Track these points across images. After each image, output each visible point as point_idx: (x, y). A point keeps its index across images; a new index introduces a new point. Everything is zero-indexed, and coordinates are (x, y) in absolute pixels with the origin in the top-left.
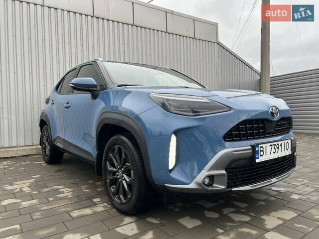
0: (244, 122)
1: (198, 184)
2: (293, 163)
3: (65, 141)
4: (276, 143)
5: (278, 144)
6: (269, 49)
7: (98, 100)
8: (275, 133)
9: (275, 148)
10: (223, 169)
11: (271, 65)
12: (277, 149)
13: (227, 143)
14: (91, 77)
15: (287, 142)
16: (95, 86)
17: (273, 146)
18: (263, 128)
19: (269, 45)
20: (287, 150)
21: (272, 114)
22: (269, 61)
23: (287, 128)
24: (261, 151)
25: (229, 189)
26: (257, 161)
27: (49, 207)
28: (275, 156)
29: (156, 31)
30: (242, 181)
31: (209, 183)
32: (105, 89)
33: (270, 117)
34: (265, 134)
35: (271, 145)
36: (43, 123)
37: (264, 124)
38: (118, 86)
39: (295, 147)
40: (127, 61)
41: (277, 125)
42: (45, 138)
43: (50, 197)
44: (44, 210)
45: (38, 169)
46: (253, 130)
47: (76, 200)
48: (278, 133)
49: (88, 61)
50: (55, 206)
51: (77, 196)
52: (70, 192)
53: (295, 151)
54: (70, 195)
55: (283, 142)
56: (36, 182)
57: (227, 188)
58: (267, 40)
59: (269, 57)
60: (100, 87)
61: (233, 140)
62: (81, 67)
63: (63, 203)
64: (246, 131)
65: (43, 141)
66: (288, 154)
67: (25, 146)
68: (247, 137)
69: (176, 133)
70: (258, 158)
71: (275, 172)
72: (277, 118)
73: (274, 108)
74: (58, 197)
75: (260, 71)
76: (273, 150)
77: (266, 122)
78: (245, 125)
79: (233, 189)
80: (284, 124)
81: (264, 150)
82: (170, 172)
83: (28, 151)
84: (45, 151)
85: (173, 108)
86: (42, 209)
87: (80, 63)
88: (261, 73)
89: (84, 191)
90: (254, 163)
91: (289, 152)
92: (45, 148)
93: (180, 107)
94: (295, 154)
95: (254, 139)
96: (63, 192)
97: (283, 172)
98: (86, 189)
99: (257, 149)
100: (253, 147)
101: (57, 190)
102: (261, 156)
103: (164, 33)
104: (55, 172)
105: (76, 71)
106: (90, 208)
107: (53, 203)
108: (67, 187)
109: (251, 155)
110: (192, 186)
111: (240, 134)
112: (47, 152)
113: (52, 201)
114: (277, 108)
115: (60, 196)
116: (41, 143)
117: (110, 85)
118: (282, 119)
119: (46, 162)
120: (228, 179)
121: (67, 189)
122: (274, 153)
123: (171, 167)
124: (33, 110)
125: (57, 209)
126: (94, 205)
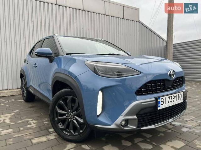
0: (150, 82)
1: (117, 125)
2: (185, 107)
3: (34, 89)
4: (173, 95)
5: (174, 96)
6: (173, 26)
7: (53, 63)
8: (172, 88)
9: (171, 99)
10: (134, 115)
11: (174, 36)
12: (173, 99)
13: (137, 96)
14: (49, 48)
15: (181, 94)
16: (51, 54)
17: (171, 98)
18: (164, 85)
19: (173, 23)
20: (180, 99)
21: (170, 75)
22: (172, 34)
23: (181, 84)
24: (161, 101)
25: (139, 129)
26: (159, 108)
27: (19, 135)
28: (172, 104)
29: (98, 14)
30: (148, 122)
31: (125, 124)
32: (58, 56)
33: (169, 78)
34: (165, 89)
35: (169, 97)
36: (22, 76)
37: (164, 82)
38: (67, 54)
39: (186, 97)
40: (79, 36)
41: (174, 82)
42: (23, 85)
43: (21, 127)
44: (15, 137)
45: (18, 106)
46: (156, 87)
47: (38, 130)
48: (174, 87)
49: (49, 36)
50: (24, 134)
51: (39, 127)
52: (35, 123)
53: (186, 99)
54: (34, 126)
55: (177, 94)
56: (15, 115)
57: (138, 128)
58: (172, 20)
59: (173, 30)
60: (55, 55)
61: (142, 95)
62: (45, 39)
63: (29, 132)
64: (152, 88)
65: (22, 87)
66: (181, 102)
67: (13, 89)
68: (152, 92)
69: (102, 90)
70: (159, 106)
71: (172, 115)
72: (173, 78)
73: (172, 71)
74: (26, 127)
75: (166, 40)
76: (171, 100)
77: (166, 82)
78: (151, 84)
79: (141, 129)
80: (178, 81)
81: (164, 101)
82: (98, 117)
83: (14, 92)
84: (24, 94)
85: (100, 72)
86: (14, 136)
87: (44, 37)
88: (167, 41)
89: (45, 123)
90: (156, 110)
91: (181, 101)
92: (24, 91)
93: (106, 71)
94: (186, 100)
95: (157, 93)
96: (30, 124)
97: (177, 114)
98: (46, 121)
99: (159, 100)
100: (156, 99)
101: (27, 121)
102: (161, 105)
103: (103, 15)
104: (29, 108)
105: (41, 43)
106: (46, 136)
107: (22, 132)
108: (34, 120)
109: (154, 105)
110: (113, 126)
111: (147, 90)
112: (25, 95)
113: (22, 130)
114: (174, 71)
115: (28, 126)
116: (22, 88)
117: (61, 53)
118: (177, 78)
119: (24, 101)
120: (138, 122)
121: (33, 121)
122: (171, 102)
123: (98, 113)
124: (17, 66)
125: (24, 137)
126: (49, 134)
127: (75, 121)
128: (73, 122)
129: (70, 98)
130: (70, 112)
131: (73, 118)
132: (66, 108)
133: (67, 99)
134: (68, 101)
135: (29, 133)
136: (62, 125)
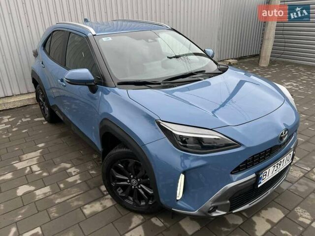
5: (281, 162)
9: (277, 167)
13: (233, 175)
15: (290, 155)
16: (92, 81)
20: (288, 161)
21: (281, 138)
24: (264, 176)
26: (259, 186)
28: (277, 173)
32: (105, 85)
35: (274, 166)
38: (118, 84)
42: (41, 96)
43: (60, 182)
45: (40, 131)
47: (85, 187)
50: (68, 197)
51: (85, 181)
52: (78, 173)
54: (78, 179)
57: (228, 212)
61: (239, 172)
64: (253, 160)
65: (39, 98)
66: (288, 164)
67: (21, 94)
68: (253, 164)
69: (184, 173)
70: (260, 183)
72: (285, 139)
73: (284, 132)
76: (275, 169)
81: (267, 174)
82: (177, 201)
84: (43, 110)
85: (181, 144)
86: (57, 202)
89: (91, 172)
90: (255, 188)
92: (43, 106)
96: (71, 175)
100: (258, 175)
101: (66, 169)
102: (263, 180)
104: (58, 137)
106: (99, 201)
107: (65, 192)
108: (74, 165)
109: (255, 182)
111: (247, 164)
112: (47, 113)
113: (63, 189)
114: (286, 130)
115: (69, 180)
119: (46, 120)
121: (74, 169)
122: (276, 171)
124: (20, 56)
125: (70, 202)
126: (102, 197)
127: (140, 190)
128: (138, 191)
129: (132, 162)
130: (133, 178)
131: (138, 186)
132: (127, 173)
133: (128, 163)
134: (130, 165)
135: (74, 195)
136: (122, 191)
